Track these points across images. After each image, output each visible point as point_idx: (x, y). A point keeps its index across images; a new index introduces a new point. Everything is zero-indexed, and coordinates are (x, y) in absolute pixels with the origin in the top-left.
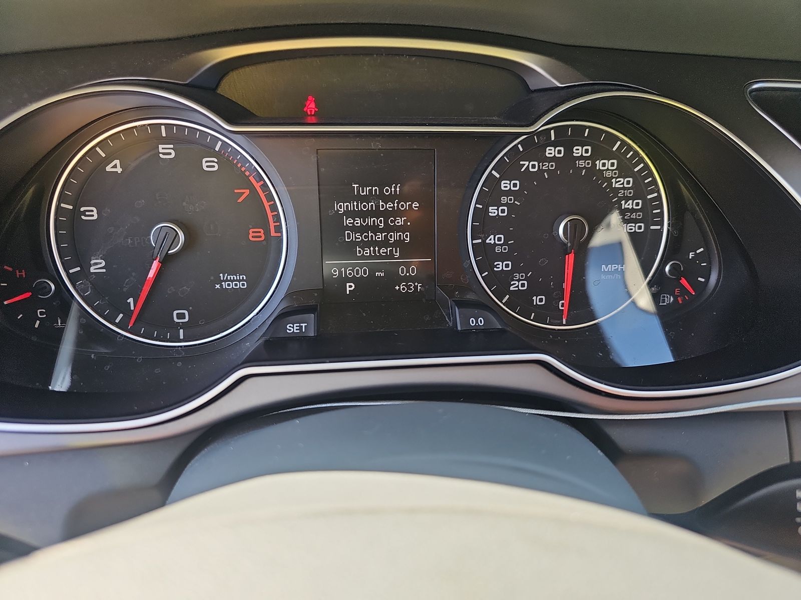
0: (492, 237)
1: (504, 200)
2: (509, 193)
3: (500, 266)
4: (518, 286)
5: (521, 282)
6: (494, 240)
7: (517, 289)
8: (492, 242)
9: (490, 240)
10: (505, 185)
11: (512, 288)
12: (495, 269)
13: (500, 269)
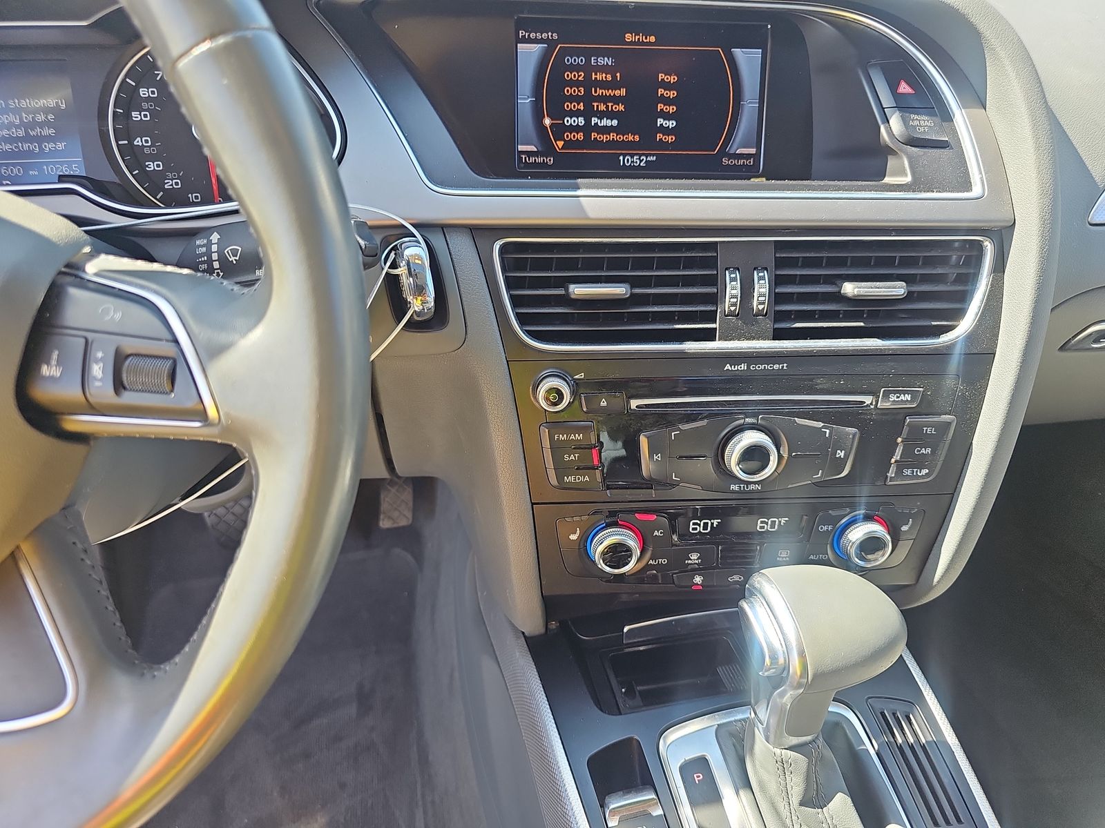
0: (139, 139)
1: (145, 105)
2: (148, 99)
3: (151, 166)
4: (172, 185)
5: (174, 181)
6: (142, 142)
7: (171, 187)
8: (140, 144)
9: (138, 142)
10: (143, 92)
11: (166, 187)
12: (147, 169)
13: (152, 169)
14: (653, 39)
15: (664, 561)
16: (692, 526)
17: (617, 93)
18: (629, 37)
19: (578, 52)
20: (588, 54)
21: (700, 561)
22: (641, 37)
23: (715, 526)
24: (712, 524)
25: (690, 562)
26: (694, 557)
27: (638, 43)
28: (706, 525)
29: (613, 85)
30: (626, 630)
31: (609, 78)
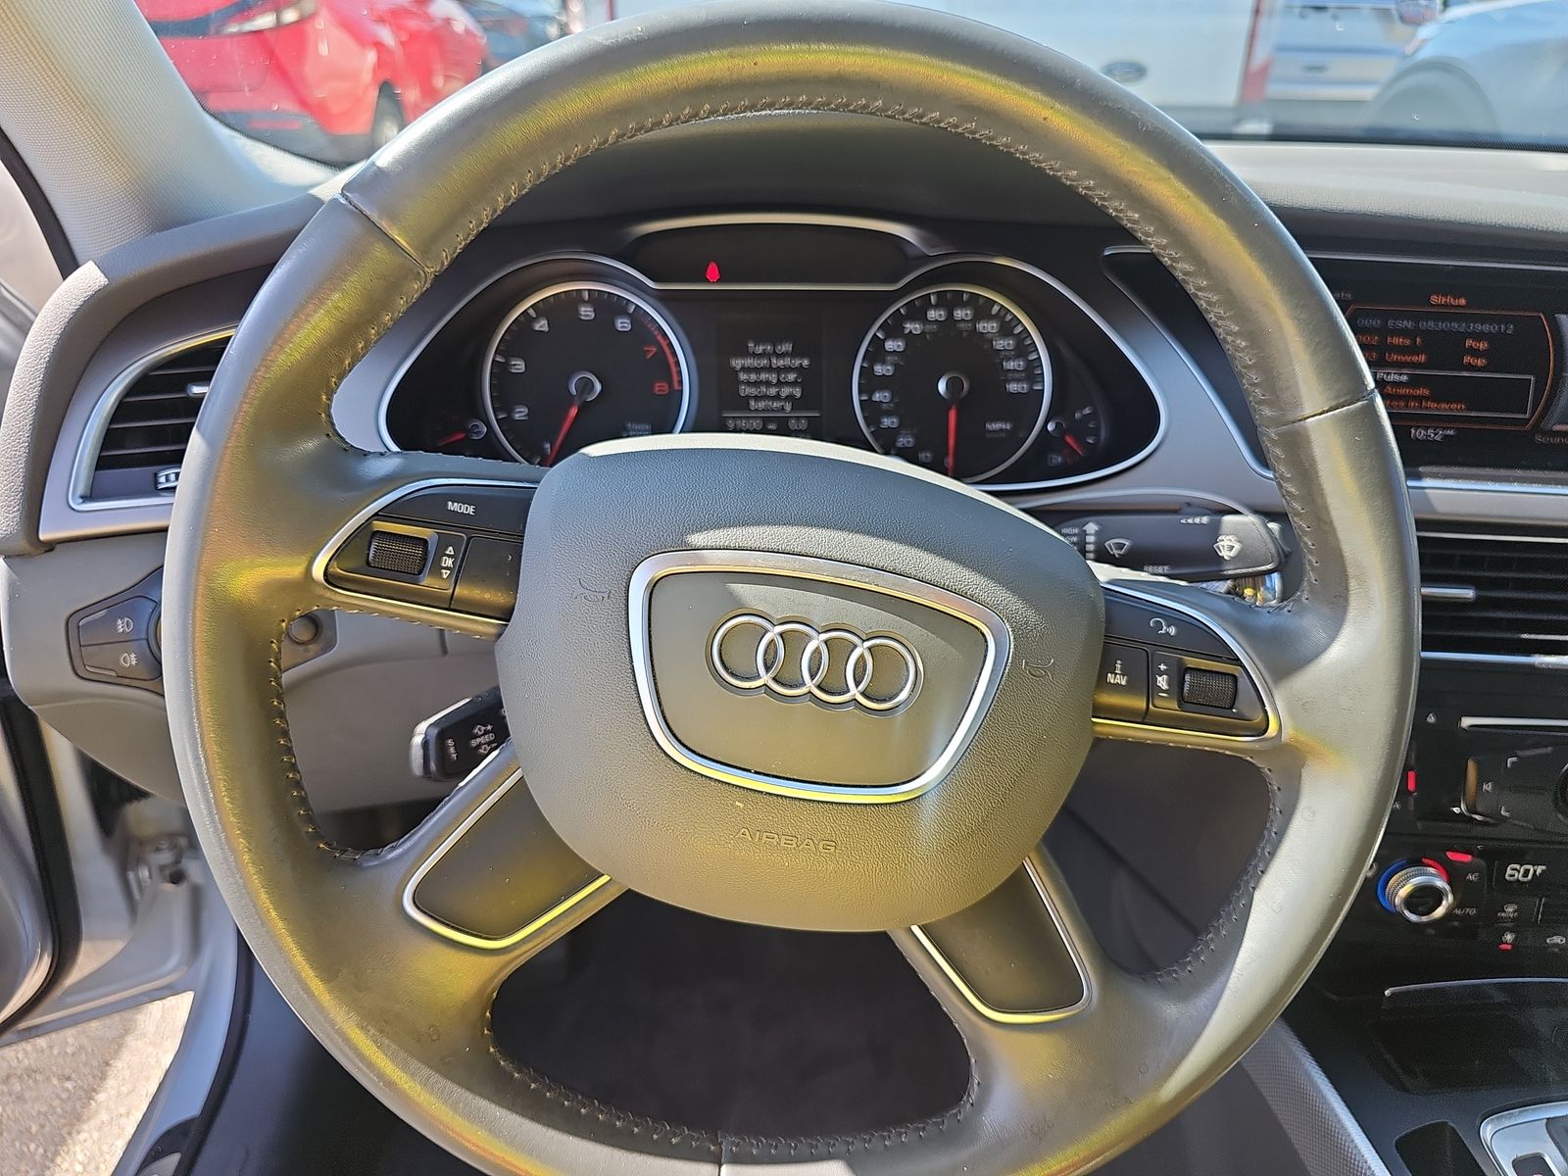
0: (879, 394)
1: (889, 359)
2: (893, 353)
4: (904, 444)
5: (907, 439)
6: (881, 397)
7: (903, 446)
8: (879, 399)
9: (878, 396)
10: (890, 345)
11: (899, 445)
12: (881, 423)
13: (887, 425)
14: (1463, 301)
15: (1472, 912)
16: (1509, 871)
17: (1415, 359)
18: (1434, 299)
19: (1374, 314)
20: (1385, 315)
21: (1516, 914)
22: (1450, 300)
23: (1538, 873)
24: (1535, 871)
25: (1503, 914)
26: (1510, 909)
27: (1446, 306)
28: (1527, 872)
29: (1413, 350)
30: (1387, 993)
31: (1408, 342)
